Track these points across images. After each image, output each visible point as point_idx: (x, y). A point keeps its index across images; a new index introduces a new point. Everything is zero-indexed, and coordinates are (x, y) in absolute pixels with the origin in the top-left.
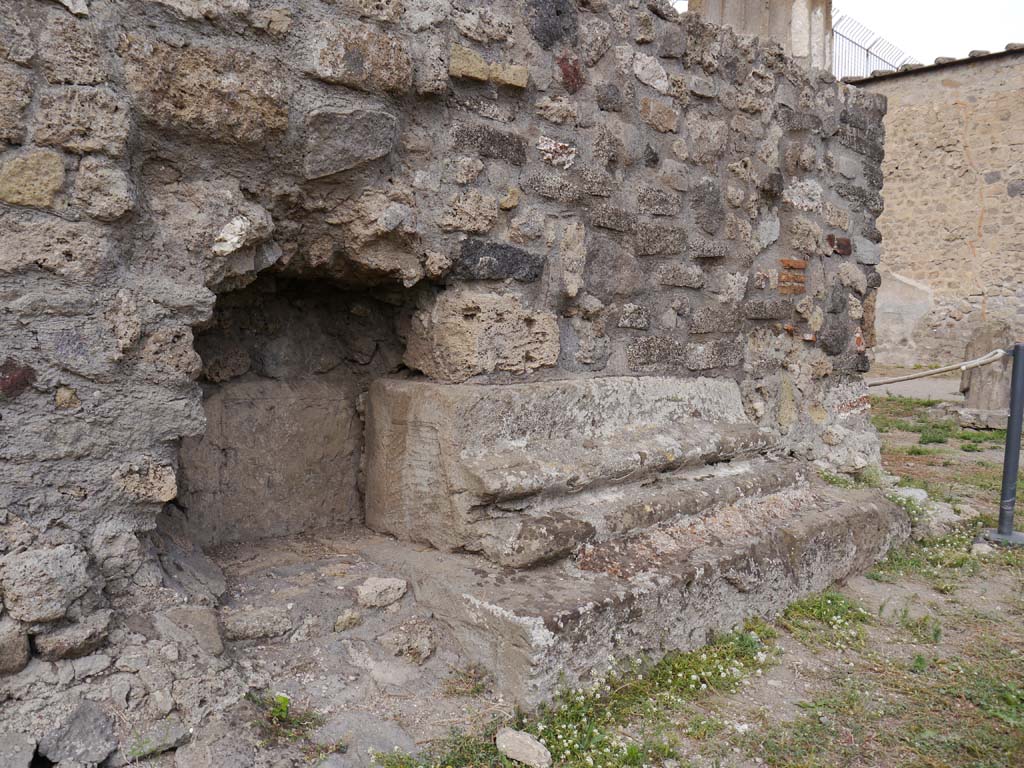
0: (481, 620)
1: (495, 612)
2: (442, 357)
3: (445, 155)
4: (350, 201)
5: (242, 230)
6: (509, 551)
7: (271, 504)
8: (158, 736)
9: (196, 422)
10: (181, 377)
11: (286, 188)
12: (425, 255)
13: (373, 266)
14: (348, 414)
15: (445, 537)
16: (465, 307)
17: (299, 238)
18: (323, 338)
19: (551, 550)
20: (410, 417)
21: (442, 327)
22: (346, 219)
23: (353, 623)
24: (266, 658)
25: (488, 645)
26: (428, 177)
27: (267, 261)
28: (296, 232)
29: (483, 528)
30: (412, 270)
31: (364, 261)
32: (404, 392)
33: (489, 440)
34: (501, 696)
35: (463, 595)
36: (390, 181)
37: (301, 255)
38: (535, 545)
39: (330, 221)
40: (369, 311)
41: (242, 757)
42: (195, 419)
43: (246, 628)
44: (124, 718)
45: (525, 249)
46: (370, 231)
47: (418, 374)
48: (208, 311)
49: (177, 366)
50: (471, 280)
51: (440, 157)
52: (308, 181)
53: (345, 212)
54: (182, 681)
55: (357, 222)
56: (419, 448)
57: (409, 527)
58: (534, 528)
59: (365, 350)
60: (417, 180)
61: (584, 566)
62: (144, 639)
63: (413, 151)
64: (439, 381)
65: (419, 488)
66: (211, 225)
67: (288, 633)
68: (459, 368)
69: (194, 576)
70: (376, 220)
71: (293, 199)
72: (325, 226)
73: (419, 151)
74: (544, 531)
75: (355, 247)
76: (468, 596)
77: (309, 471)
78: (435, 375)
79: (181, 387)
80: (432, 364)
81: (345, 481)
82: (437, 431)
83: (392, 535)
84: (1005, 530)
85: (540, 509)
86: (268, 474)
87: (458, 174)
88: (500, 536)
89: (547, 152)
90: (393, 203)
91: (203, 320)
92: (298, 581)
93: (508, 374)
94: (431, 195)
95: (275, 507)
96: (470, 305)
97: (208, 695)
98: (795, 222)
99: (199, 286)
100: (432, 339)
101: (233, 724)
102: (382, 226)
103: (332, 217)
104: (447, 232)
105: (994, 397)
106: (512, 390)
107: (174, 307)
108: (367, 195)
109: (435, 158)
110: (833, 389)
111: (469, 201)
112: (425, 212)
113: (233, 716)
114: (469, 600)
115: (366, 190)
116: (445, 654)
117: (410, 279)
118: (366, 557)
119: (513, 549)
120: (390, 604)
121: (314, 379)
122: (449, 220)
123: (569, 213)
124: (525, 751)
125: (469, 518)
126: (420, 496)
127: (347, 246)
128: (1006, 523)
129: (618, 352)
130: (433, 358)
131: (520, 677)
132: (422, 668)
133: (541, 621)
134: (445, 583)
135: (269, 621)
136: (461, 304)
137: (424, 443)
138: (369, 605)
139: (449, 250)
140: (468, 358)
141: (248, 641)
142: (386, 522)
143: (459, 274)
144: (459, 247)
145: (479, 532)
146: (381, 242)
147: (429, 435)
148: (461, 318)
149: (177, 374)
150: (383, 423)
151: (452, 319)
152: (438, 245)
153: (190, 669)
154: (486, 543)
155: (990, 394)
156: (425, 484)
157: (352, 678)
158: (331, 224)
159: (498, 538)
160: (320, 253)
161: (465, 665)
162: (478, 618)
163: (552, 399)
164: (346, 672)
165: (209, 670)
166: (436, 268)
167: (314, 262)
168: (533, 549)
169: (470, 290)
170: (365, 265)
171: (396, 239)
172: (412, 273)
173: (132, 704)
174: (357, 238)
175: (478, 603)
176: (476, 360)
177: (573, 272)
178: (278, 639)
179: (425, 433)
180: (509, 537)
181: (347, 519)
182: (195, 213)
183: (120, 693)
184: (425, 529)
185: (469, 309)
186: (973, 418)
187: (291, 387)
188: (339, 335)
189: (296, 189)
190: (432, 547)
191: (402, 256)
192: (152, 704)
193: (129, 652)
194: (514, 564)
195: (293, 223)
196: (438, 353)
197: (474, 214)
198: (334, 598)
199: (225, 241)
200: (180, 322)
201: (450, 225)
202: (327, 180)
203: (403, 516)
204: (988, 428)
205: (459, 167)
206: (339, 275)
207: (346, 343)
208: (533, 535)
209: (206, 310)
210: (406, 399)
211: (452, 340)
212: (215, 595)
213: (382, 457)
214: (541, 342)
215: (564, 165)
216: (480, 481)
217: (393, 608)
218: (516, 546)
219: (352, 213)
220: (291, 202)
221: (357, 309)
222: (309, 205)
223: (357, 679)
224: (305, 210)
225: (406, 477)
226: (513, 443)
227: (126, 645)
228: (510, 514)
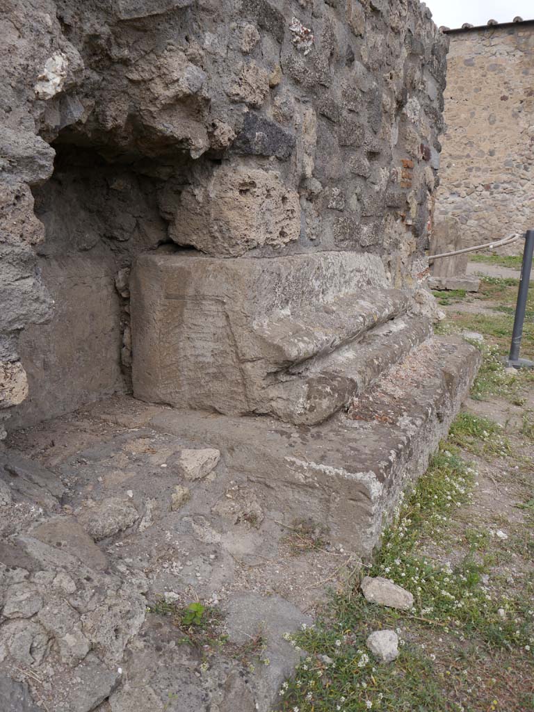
0: (310, 480)
1: (327, 472)
2: (221, 231)
3: (232, 19)
4: (153, 56)
5: (63, 69)
6: (301, 411)
7: (48, 386)
8: (88, 689)
9: (44, 306)
10: (27, 250)
11: (97, 26)
12: (214, 125)
13: (168, 133)
14: (108, 292)
15: (233, 403)
16: (241, 182)
17: (97, 93)
18: (83, 214)
19: (336, 406)
20: (190, 291)
21: (220, 202)
22: (147, 76)
23: (186, 499)
24: (130, 556)
25: (316, 501)
26: (216, 41)
27: (72, 115)
28: (96, 86)
29: (273, 393)
30: (200, 141)
31: (161, 127)
32: (181, 268)
33: (269, 310)
34: (341, 545)
35: (286, 458)
36: (187, 39)
37: (97, 116)
38: (325, 403)
39: (131, 76)
40: (129, 186)
41: (192, 688)
42: (44, 302)
43: (103, 527)
44: (37, 677)
45: (283, 129)
46: (170, 92)
47: (190, 248)
48: (49, 164)
49: (21, 236)
50: (247, 155)
51: (227, 20)
52: (120, 21)
53: (147, 68)
54: (89, 614)
55: (157, 80)
56: (200, 321)
57: (188, 396)
58: (320, 388)
59: (126, 227)
60: (207, 42)
61: (355, 417)
62: (26, 573)
63: (203, 9)
64: (217, 255)
65: (201, 359)
66: (33, 57)
67: (136, 523)
68: (239, 242)
69: (31, 479)
70: (178, 80)
71: (102, 42)
72: (125, 82)
73: (208, 11)
74: (328, 389)
75: (153, 109)
76: (293, 459)
77: (79, 350)
78: (211, 250)
79: (25, 262)
80: (207, 237)
81: (108, 356)
82: (224, 303)
83: (169, 405)
84: (515, 357)
85: (315, 370)
86: (43, 356)
87: (243, 41)
88: (291, 398)
89: (297, 34)
90: (191, 64)
91: (44, 177)
92: (115, 464)
93: (271, 248)
94: (220, 60)
95: (52, 388)
96: (247, 180)
97: (120, 622)
98: (408, 130)
99: (32, 134)
100: (208, 214)
101: (159, 649)
102: (184, 87)
103: (132, 72)
104: (234, 102)
105: (450, 268)
106: (277, 262)
107: (13, 157)
108: (170, 50)
109: (222, 21)
110: (415, 262)
111: (250, 71)
112: (215, 78)
113: (154, 639)
114: (294, 463)
115: (169, 44)
116: (272, 513)
117: (197, 150)
118: (160, 429)
119: (306, 409)
120: (208, 474)
121: (80, 257)
122: (236, 89)
123: (306, 99)
124: (394, 596)
125: (264, 384)
126: (202, 366)
127: (143, 108)
128: (515, 352)
129: (326, 231)
130: (210, 232)
131: (357, 527)
132: (260, 531)
133: (373, 475)
134: (262, 448)
135: (119, 514)
136: (238, 179)
137: (207, 315)
138: (194, 478)
139: (234, 122)
140: (246, 232)
141: (107, 541)
142: (161, 392)
143: (239, 148)
144: (242, 120)
145: (271, 396)
146: (178, 107)
147: (213, 308)
148: (237, 193)
149: (23, 245)
150: (154, 298)
151: (230, 194)
152: (225, 116)
153: (92, 597)
154: (278, 405)
155: (448, 267)
156: (209, 354)
157: (212, 556)
158: (131, 81)
159: (288, 400)
160: (116, 114)
161: (291, 521)
162: (306, 477)
163: (302, 271)
164: (205, 551)
165: (109, 592)
166: (226, 139)
167: (110, 125)
168: (324, 407)
169: (245, 165)
170: (160, 131)
171: (192, 104)
172: (201, 143)
173: (38, 657)
174: (157, 99)
175: (305, 464)
176: (254, 234)
177: (309, 155)
178: (130, 531)
179: (210, 307)
180: (298, 398)
181: (112, 392)
182: (16, 37)
183: (21, 647)
184: (208, 396)
185: (244, 184)
186: (437, 283)
187: (59, 265)
188: (98, 211)
189: (105, 30)
190: (216, 412)
191: (194, 124)
192: (64, 652)
193: (15, 594)
194: (308, 422)
195: (95, 73)
196: (216, 227)
197: (255, 86)
198: (161, 476)
199: (48, 81)
200: (19, 179)
201: (238, 95)
202: (138, 24)
203: (180, 386)
204: (446, 290)
205: (244, 33)
206: (124, 143)
207: (105, 220)
208: (322, 395)
209: (47, 163)
210: (184, 275)
211: (232, 215)
212: (57, 497)
213: (154, 332)
214: (290, 219)
215: (304, 51)
216: (279, 349)
217: (212, 477)
218: (308, 406)
219: (154, 70)
220: (99, 46)
221: (119, 184)
222: (115, 53)
223: (216, 557)
224: (110, 58)
225: (184, 349)
226: (283, 312)
227: (9, 585)
228: (294, 377)
